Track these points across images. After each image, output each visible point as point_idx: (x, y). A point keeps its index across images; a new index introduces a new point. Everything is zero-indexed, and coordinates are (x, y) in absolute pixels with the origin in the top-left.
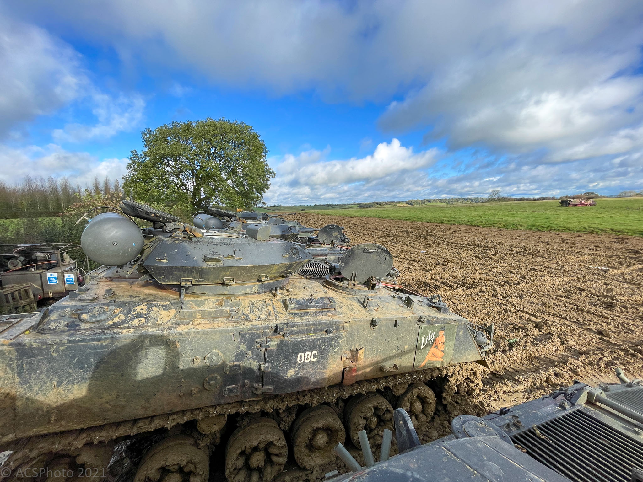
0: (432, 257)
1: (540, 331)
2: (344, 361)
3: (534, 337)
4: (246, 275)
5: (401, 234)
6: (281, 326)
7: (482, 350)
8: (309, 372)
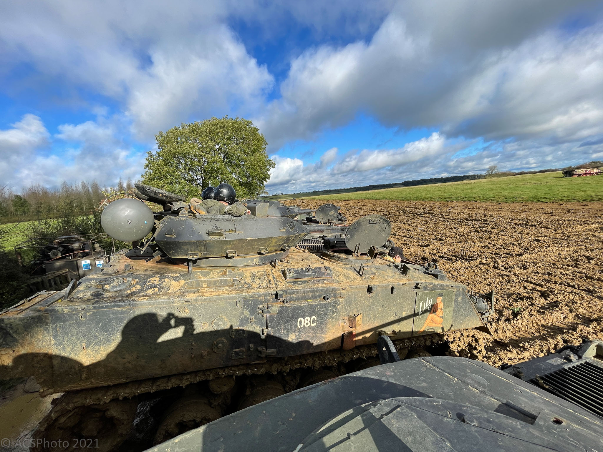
0: (429, 233)
1: (546, 300)
2: (343, 326)
3: (540, 306)
4: (247, 248)
5: (398, 213)
6: (281, 293)
7: (483, 317)
8: (309, 336)
